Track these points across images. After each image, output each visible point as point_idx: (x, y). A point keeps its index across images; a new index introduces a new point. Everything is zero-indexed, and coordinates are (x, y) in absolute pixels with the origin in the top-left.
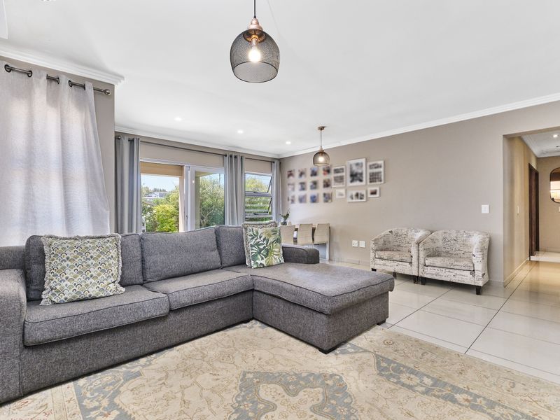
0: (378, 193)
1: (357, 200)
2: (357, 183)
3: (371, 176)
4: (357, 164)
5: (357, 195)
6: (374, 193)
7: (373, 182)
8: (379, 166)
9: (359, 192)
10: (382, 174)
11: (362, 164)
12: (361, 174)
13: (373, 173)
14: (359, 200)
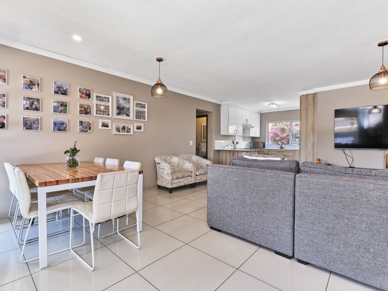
0: (142, 128)
1: (123, 133)
2: (124, 117)
3: (137, 113)
4: (125, 99)
5: (124, 128)
6: (139, 128)
7: (139, 118)
8: (143, 106)
9: (126, 125)
10: (146, 113)
11: (129, 100)
12: (128, 109)
13: (139, 111)
14: (126, 133)
